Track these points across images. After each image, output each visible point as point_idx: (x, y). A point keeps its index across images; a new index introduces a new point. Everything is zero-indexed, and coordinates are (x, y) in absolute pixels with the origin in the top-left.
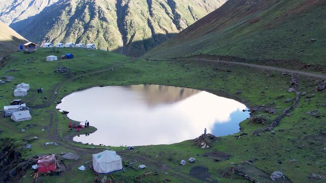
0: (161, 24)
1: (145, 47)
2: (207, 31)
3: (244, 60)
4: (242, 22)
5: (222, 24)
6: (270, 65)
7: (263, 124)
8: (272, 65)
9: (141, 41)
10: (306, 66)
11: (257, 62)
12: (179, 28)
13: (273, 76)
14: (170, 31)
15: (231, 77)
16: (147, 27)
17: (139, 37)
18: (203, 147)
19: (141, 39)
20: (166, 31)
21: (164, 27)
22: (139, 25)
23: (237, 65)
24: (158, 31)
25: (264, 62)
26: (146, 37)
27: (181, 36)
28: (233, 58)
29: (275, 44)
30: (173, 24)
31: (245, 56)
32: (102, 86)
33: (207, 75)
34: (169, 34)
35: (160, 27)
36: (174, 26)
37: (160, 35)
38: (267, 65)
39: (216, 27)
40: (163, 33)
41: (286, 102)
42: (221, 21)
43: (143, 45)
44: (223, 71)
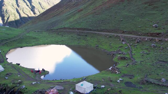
0: (24, 12)
1: (16, 24)
2: (54, 15)
3: (91, 30)
4: (73, 11)
5: (62, 12)
6: (105, 32)
7: (127, 60)
8: (106, 32)
9: (14, 21)
10: (123, 32)
11: (98, 30)
12: (35, 13)
13: (110, 37)
14: (30, 15)
15: (88, 38)
16: (16, 12)
17: (12, 19)
18: (117, 73)
19: (14, 20)
20: (27, 15)
21: (26, 13)
22: (11, 12)
23: (89, 32)
24: (23, 15)
25: (102, 31)
26: (16, 19)
27: (39, 18)
28: (84, 29)
29: (103, 22)
30: (31, 11)
31: (90, 28)
32: (22, 47)
33: (75, 38)
34: (30, 17)
35: (24, 13)
36: (32, 12)
37: (24, 18)
38: (104, 32)
39: (58, 13)
40: (26, 16)
41: (126, 49)
42: (60, 10)
43: (15, 23)
44: (83, 36)
